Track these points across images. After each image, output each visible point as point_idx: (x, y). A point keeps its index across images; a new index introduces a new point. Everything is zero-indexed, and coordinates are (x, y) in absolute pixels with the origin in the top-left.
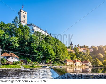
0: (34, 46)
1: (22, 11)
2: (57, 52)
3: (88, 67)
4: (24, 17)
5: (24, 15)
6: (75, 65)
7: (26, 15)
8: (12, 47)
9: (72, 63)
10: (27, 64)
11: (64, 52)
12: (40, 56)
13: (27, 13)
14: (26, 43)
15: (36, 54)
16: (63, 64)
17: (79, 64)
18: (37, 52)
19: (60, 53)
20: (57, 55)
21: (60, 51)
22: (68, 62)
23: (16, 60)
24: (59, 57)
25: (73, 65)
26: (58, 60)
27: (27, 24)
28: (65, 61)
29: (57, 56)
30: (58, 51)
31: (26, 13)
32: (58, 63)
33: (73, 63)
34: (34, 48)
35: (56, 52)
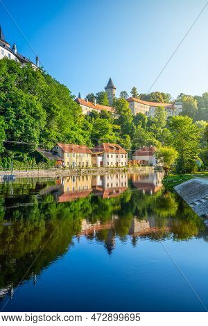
6: (99, 165)
9: (86, 159)
11: (51, 116)
16: (45, 161)
17: (116, 159)
19: (32, 120)
20: (19, 129)
21: (32, 115)
22: (66, 154)
24: (27, 135)
25: (90, 164)
26: (26, 148)
28: (56, 150)
29: (18, 134)
30: (24, 112)
32: (21, 160)
33: (90, 156)
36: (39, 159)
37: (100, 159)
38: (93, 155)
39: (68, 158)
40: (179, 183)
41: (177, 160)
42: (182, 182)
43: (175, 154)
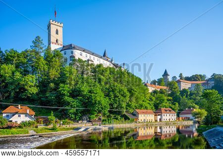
0: (65, 89)
1: (54, 23)
2: (115, 96)
4: (57, 33)
5: (57, 30)
6: (158, 120)
7: (60, 30)
8: (25, 95)
9: (151, 117)
10: (47, 125)
11: (132, 95)
12: (74, 107)
13: (62, 25)
14: (51, 84)
15: (68, 104)
16: (129, 119)
17: (169, 117)
18: (70, 99)
19: (122, 98)
20: (116, 103)
21: (122, 95)
22: (140, 115)
23: (27, 119)
24: (120, 106)
25: (153, 120)
26: (119, 113)
27: (64, 46)
28: (134, 113)
29: (115, 106)
30: (118, 94)
31: (60, 25)
32: (117, 119)
33: (153, 116)
34: (65, 92)
35: (113, 96)
36: (126, 118)
37: (159, 117)
38: (155, 115)
39: (141, 117)
40: (205, 130)
41: (206, 117)
42: (208, 129)
43: (205, 113)
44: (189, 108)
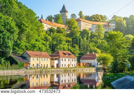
3: (93, 70)
6: (55, 66)
9: (46, 62)
11: (22, 31)
16: (17, 63)
17: (68, 62)
22: (32, 59)
25: (49, 66)
26: (3, 54)
28: (25, 55)
30: (2, 28)
33: (49, 60)
36: (13, 62)
37: (56, 62)
38: (51, 59)
39: (33, 62)
40: (114, 80)
41: (113, 63)
42: (116, 79)
43: (111, 59)
44: (91, 51)
